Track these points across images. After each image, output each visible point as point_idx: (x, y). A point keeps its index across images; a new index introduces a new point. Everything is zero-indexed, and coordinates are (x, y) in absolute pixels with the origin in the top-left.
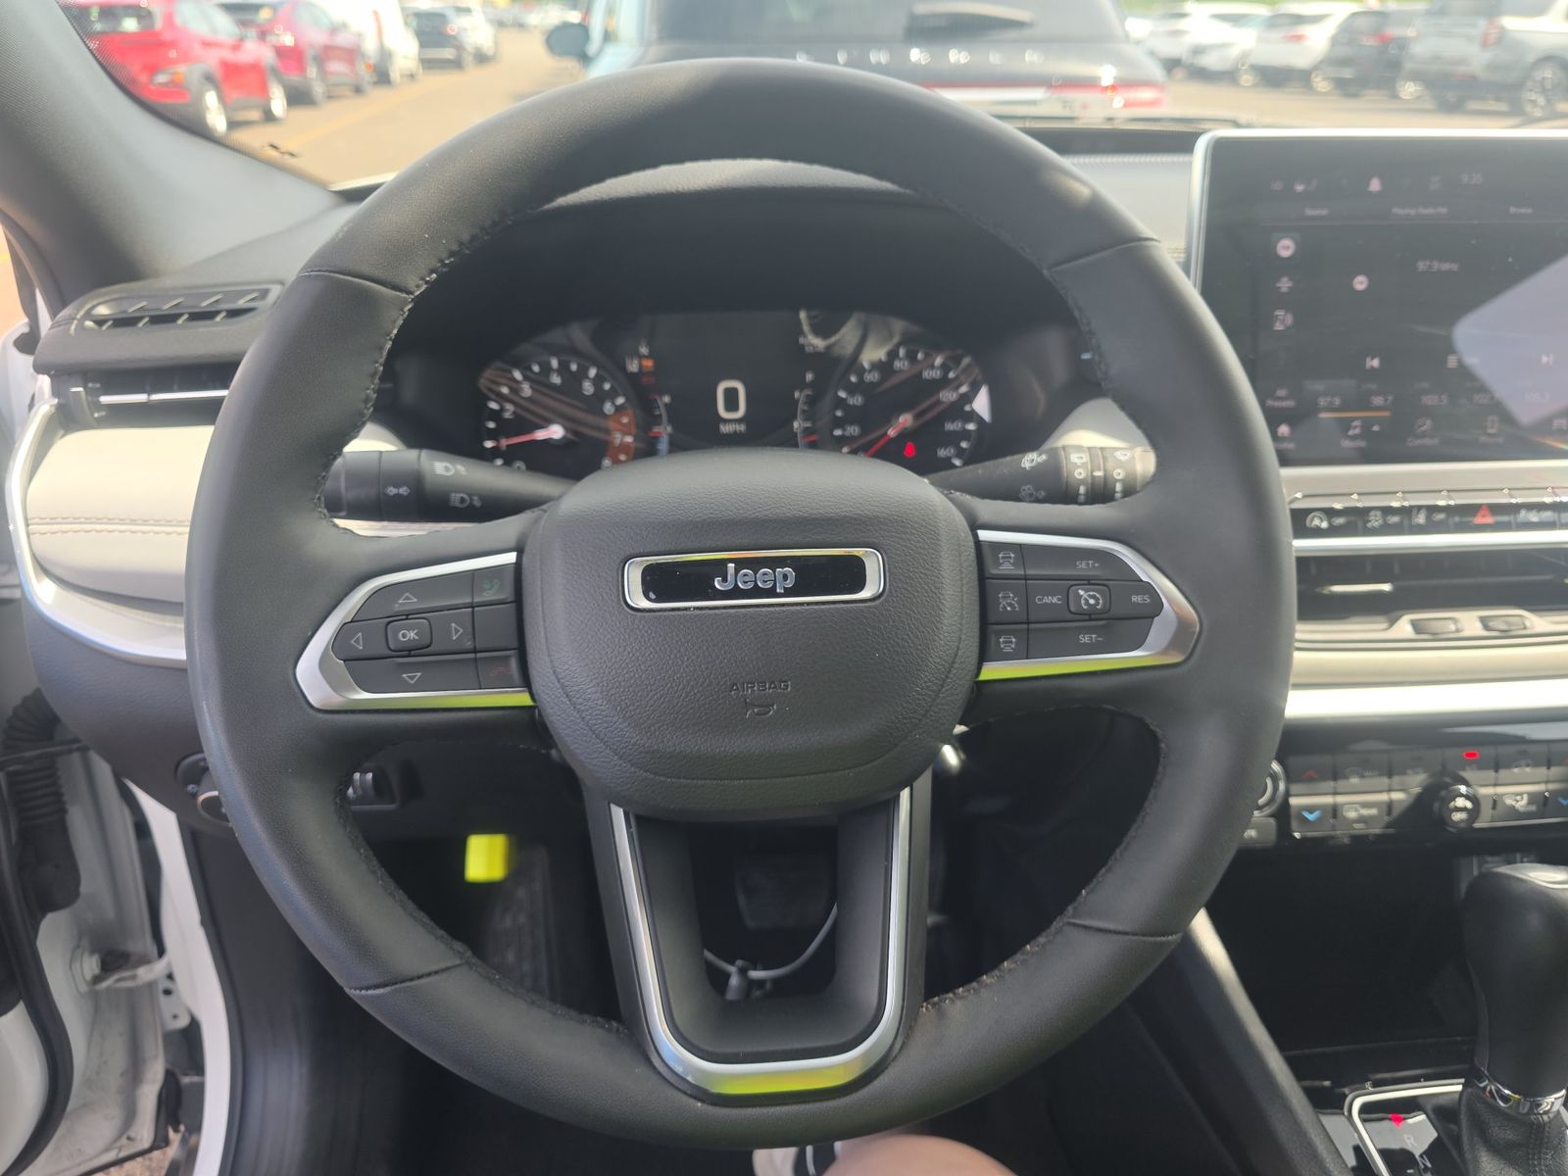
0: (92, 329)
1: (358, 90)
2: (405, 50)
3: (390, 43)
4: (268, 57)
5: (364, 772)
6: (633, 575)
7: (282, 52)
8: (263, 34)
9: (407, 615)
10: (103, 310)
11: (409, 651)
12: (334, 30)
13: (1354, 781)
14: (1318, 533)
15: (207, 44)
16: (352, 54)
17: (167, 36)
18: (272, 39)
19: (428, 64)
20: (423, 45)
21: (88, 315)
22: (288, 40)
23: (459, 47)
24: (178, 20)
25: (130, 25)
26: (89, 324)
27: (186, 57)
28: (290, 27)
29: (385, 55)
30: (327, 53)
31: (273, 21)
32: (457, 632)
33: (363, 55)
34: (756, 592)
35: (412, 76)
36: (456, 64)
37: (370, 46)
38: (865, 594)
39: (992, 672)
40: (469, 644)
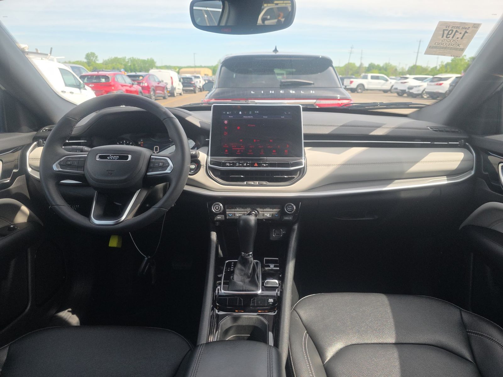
0: (45, 131)
1: (164, 98)
2: (179, 87)
3: (175, 85)
4: (140, 89)
5: (77, 205)
6: (98, 156)
7: (143, 88)
8: (139, 84)
9: (69, 161)
10: (47, 129)
11: (69, 165)
12: (159, 82)
13: (238, 209)
14: (228, 166)
15: (123, 86)
16: (163, 88)
17: (112, 83)
18: (141, 85)
19: (185, 91)
20: (184, 86)
21: (44, 129)
22: (146, 84)
23: (195, 87)
24: (116, 80)
25: (103, 80)
26: (44, 130)
27: (116, 89)
28: (147, 81)
29: (173, 89)
30: (157, 88)
31: (142, 80)
32: (76, 163)
33: (167, 88)
34: (113, 159)
35: (181, 94)
36: (194, 91)
37: (169, 87)
38: (128, 160)
39: (149, 174)
40: (77, 165)
